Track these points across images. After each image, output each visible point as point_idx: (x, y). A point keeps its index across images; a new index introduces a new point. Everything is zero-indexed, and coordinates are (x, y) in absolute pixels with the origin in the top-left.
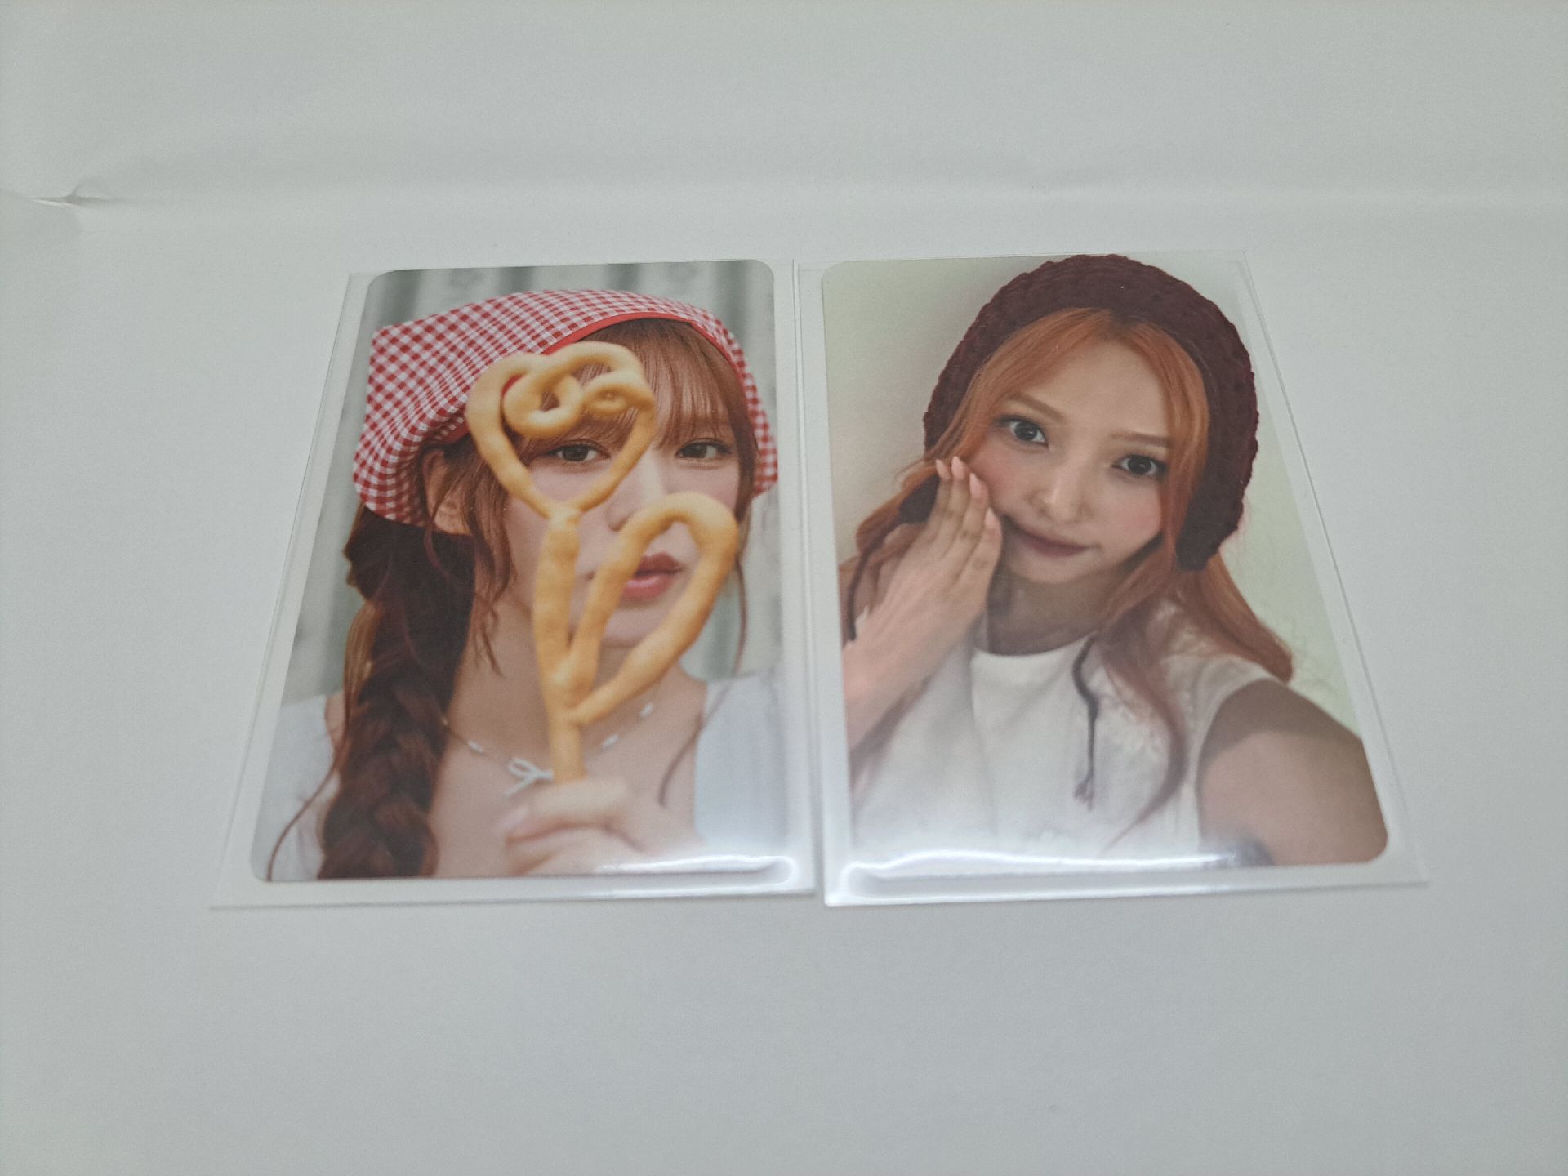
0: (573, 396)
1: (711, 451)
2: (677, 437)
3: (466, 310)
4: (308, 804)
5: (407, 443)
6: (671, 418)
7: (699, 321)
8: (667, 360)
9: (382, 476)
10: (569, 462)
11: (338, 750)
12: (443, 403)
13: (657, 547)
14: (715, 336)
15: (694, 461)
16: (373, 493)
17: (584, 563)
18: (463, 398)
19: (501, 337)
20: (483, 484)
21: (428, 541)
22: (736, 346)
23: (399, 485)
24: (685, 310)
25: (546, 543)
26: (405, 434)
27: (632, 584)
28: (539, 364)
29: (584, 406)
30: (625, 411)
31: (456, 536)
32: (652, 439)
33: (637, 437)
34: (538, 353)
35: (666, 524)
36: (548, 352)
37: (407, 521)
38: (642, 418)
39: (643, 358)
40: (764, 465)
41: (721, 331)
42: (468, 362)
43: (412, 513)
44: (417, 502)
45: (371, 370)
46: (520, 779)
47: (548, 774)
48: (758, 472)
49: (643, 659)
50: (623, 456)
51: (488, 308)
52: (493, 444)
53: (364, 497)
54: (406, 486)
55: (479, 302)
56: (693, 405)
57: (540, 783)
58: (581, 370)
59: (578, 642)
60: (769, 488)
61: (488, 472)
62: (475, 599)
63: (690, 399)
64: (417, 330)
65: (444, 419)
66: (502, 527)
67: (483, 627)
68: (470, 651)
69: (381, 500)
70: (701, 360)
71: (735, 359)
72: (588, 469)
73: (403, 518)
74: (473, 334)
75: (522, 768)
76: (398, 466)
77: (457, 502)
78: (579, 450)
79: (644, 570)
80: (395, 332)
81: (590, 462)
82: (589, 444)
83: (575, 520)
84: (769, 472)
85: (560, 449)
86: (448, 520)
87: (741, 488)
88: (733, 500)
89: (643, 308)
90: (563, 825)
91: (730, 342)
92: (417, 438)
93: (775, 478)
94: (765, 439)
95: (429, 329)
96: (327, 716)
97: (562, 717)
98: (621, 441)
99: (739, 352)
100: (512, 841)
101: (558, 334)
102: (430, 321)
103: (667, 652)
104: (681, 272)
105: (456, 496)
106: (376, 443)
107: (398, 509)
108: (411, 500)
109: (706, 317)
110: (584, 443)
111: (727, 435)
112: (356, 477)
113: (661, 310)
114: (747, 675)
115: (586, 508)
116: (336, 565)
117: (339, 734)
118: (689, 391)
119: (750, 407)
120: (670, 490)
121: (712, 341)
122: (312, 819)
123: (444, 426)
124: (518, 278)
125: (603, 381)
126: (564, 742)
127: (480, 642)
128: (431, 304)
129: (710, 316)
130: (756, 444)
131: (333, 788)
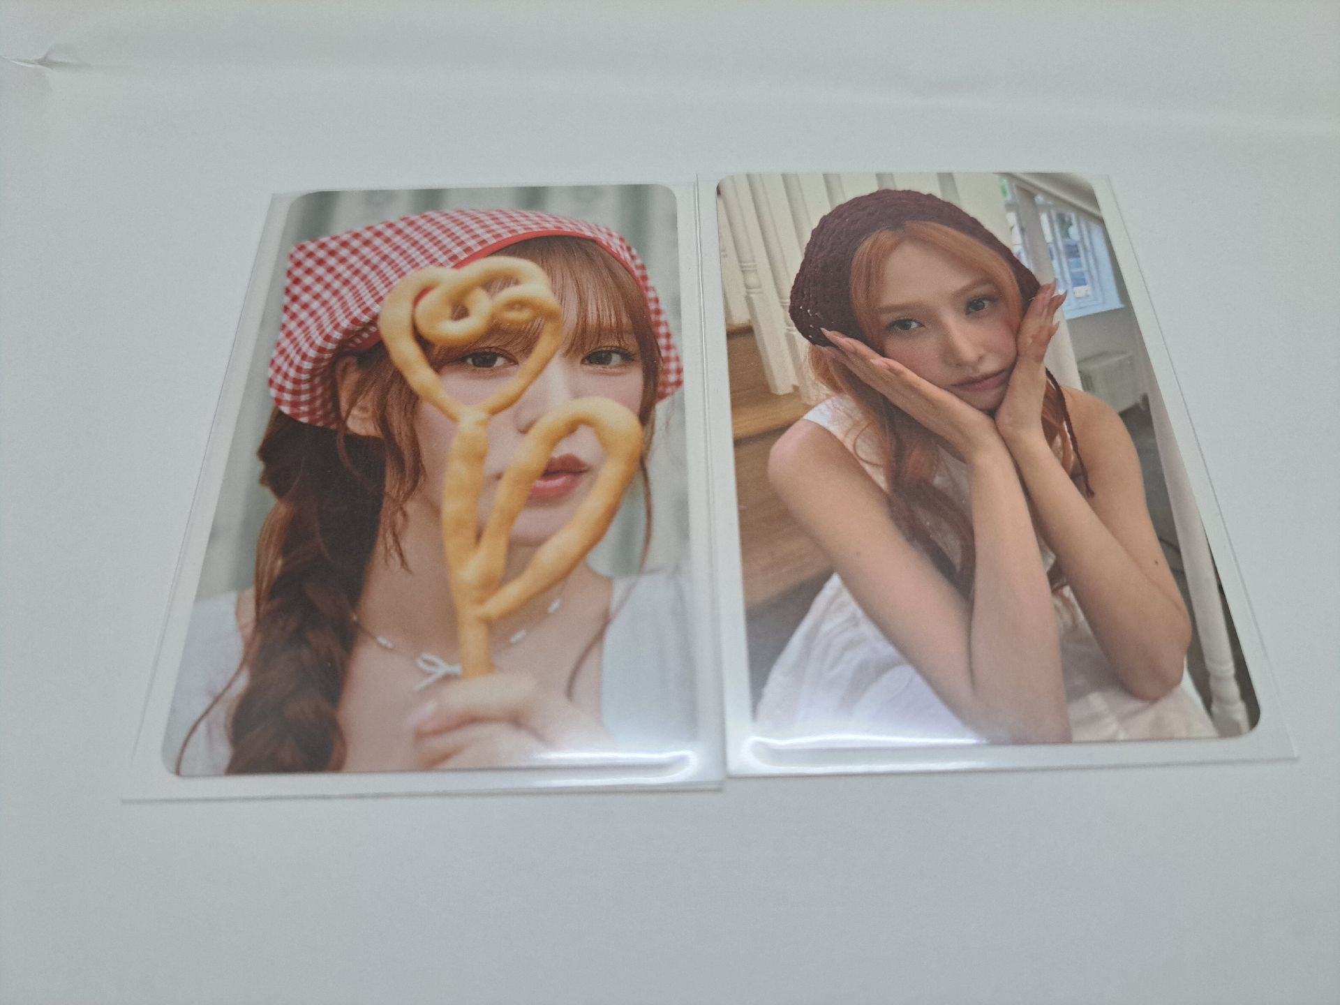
0: (482, 307)
1: (616, 358)
2: (583, 345)
3: (380, 227)
4: (217, 699)
5: (321, 350)
6: (577, 327)
7: (603, 238)
8: (573, 274)
9: (296, 381)
10: (478, 369)
11: (248, 645)
12: (357, 312)
13: (565, 449)
14: (618, 252)
15: (600, 367)
16: (287, 397)
17: (493, 464)
18: (376, 309)
19: (413, 252)
20: (394, 389)
21: (340, 443)
22: (639, 262)
23: (312, 390)
24: (590, 228)
25: (456, 445)
26: (319, 341)
27: (540, 484)
28: (449, 277)
29: (493, 316)
30: (533, 320)
31: (367, 439)
32: (557, 348)
33: (545, 345)
34: (448, 267)
35: (572, 428)
36: (460, 265)
37: (320, 424)
38: (549, 327)
39: (550, 273)
40: (667, 372)
41: (625, 247)
42: (381, 274)
43: (325, 416)
44: (330, 406)
45: (288, 282)
46: (429, 674)
47: (457, 669)
48: (661, 378)
49: (551, 555)
50: (531, 363)
51: (401, 225)
52: (405, 351)
53: (278, 401)
54: (319, 391)
55: (392, 220)
56: (599, 316)
57: (447, 678)
58: (489, 283)
59: (485, 539)
60: (673, 394)
61: (399, 377)
62: (386, 499)
63: (595, 311)
64: (333, 245)
65: (358, 328)
66: (412, 430)
67: (393, 527)
68: (380, 549)
69: (294, 404)
70: (605, 273)
71: (638, 273)
72: (497, 374)
73: (317, 421)
74: (386, 249)
75: (432, 664)
76: (312, 372)
77: (369, 406)
78: (488, 357)
79: (550, 471)
80: (311, 247)
81: (499, 367)
82: (498, 351)
83: (484, 424)
84: (672, 378)
85: (470, 356)
86: (360, 423)
87: (645, 392)
88: (637, 404)
89: (550, 226)
90: (472, 719)
91: (633, 257)
92: (330, 346)
93: (679, 383)
94: (668, 347)
95: (344, 244)
96: (238, 613)
97: (471, 613)
98: (528, 349)
99: (643, 267)
100: (420, 735)
101: (467, 250)
102: (345, 237)
103: (576, 550)
104: (586, 194)
105: (368, 400)
106: (291, 351)
107: (311, 412)
108: (323, 405)
109: (610, 235)
110: (493, 350)
111: (631, 343)
112: (271, 382)
113: (567, 228)
114: (653, 571)
115: (495, 412)
116: (251, 466)
117: (249, 630)
118: (594, 303)
119: (653, 317)
120: (577, 394)
121: (616, 257)
122: (222, 714)
123: (358, 334)
124: (430, 198)
125: (512, 292)
126: (473, 638)
127: (390, 541)
128: (345, 222)
129: (614, 234)
130: (659, 351)
131: (242, 683)
